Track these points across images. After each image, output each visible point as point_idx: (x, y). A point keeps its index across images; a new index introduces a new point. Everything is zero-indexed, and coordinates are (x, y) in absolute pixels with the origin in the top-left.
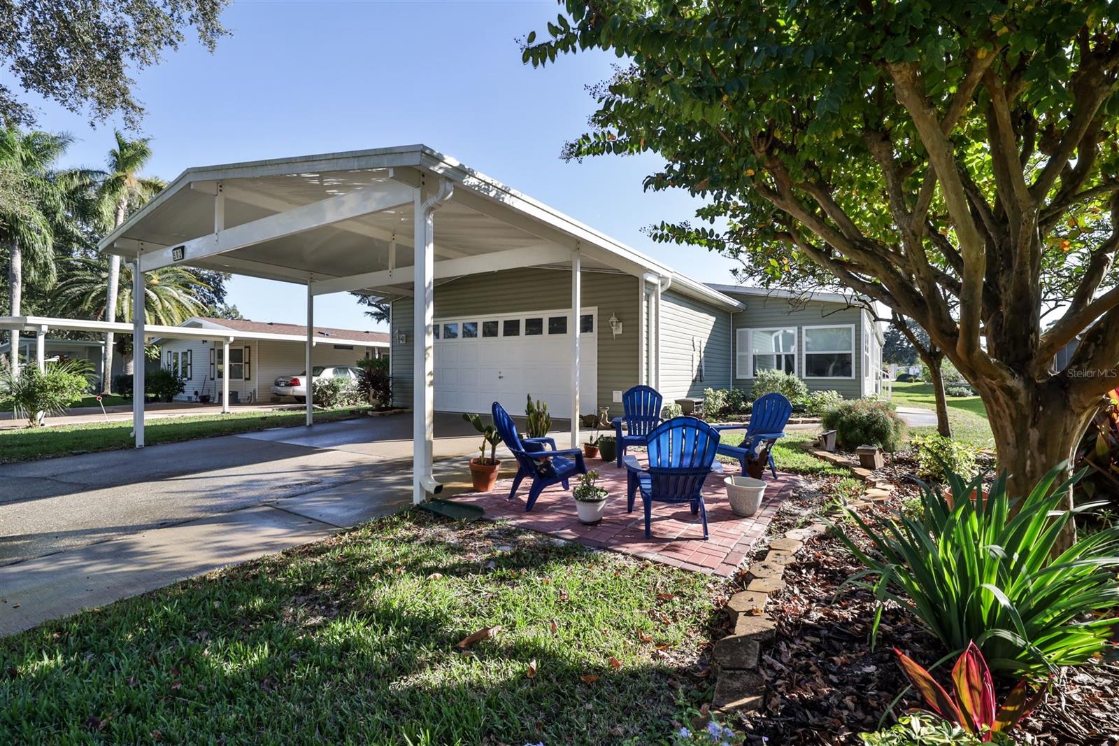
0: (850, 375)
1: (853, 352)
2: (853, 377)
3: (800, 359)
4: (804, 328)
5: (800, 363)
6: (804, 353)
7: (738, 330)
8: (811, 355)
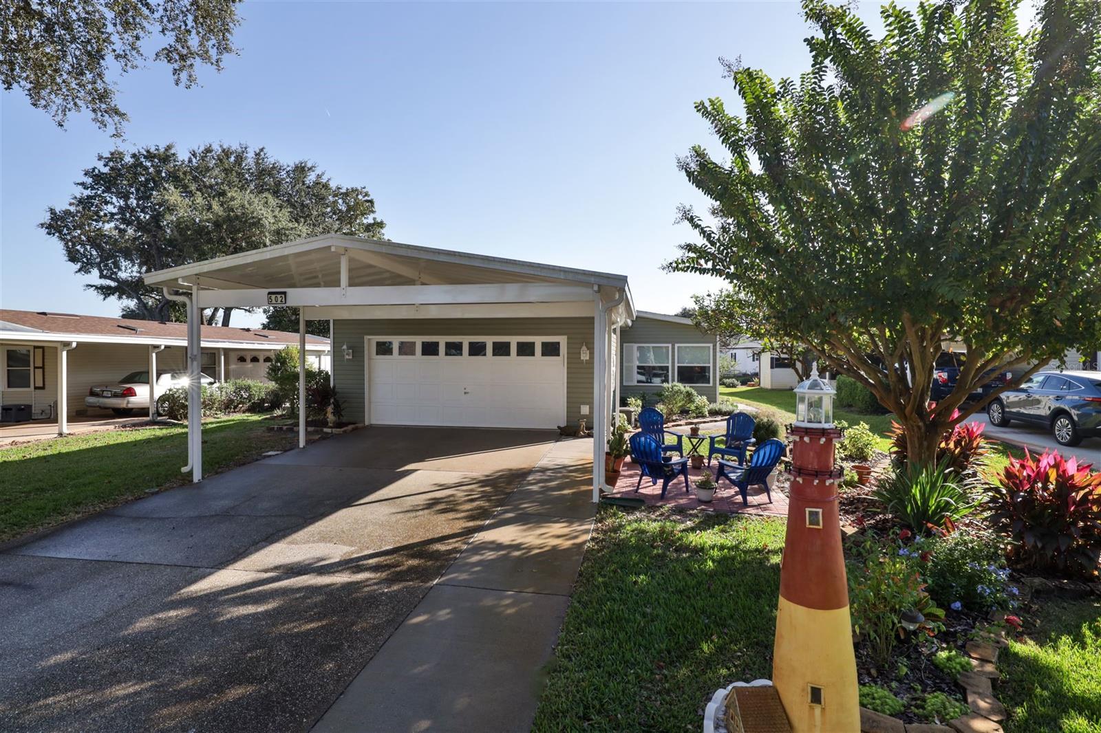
0: (709, 383)
1: (711, 365)
2: (711, 384)
3: (673, 370)
4: (676, 345)
5: (673, 373)
6: (676, 365)
7: (625, 345)
8: (682, 367)
